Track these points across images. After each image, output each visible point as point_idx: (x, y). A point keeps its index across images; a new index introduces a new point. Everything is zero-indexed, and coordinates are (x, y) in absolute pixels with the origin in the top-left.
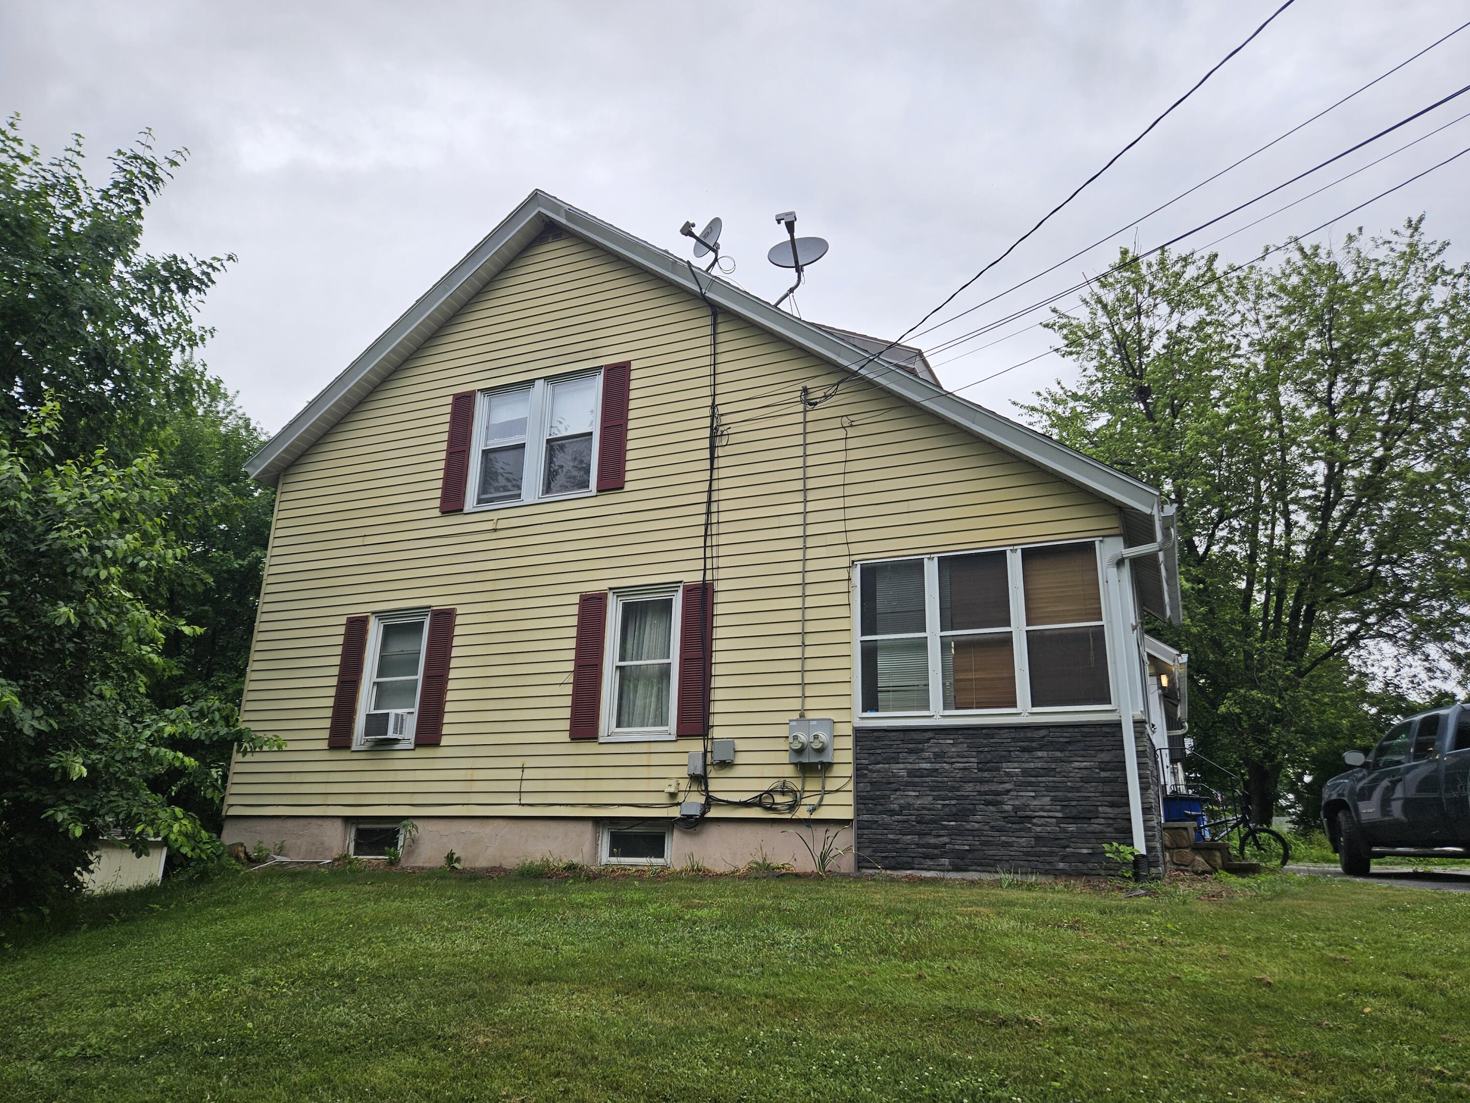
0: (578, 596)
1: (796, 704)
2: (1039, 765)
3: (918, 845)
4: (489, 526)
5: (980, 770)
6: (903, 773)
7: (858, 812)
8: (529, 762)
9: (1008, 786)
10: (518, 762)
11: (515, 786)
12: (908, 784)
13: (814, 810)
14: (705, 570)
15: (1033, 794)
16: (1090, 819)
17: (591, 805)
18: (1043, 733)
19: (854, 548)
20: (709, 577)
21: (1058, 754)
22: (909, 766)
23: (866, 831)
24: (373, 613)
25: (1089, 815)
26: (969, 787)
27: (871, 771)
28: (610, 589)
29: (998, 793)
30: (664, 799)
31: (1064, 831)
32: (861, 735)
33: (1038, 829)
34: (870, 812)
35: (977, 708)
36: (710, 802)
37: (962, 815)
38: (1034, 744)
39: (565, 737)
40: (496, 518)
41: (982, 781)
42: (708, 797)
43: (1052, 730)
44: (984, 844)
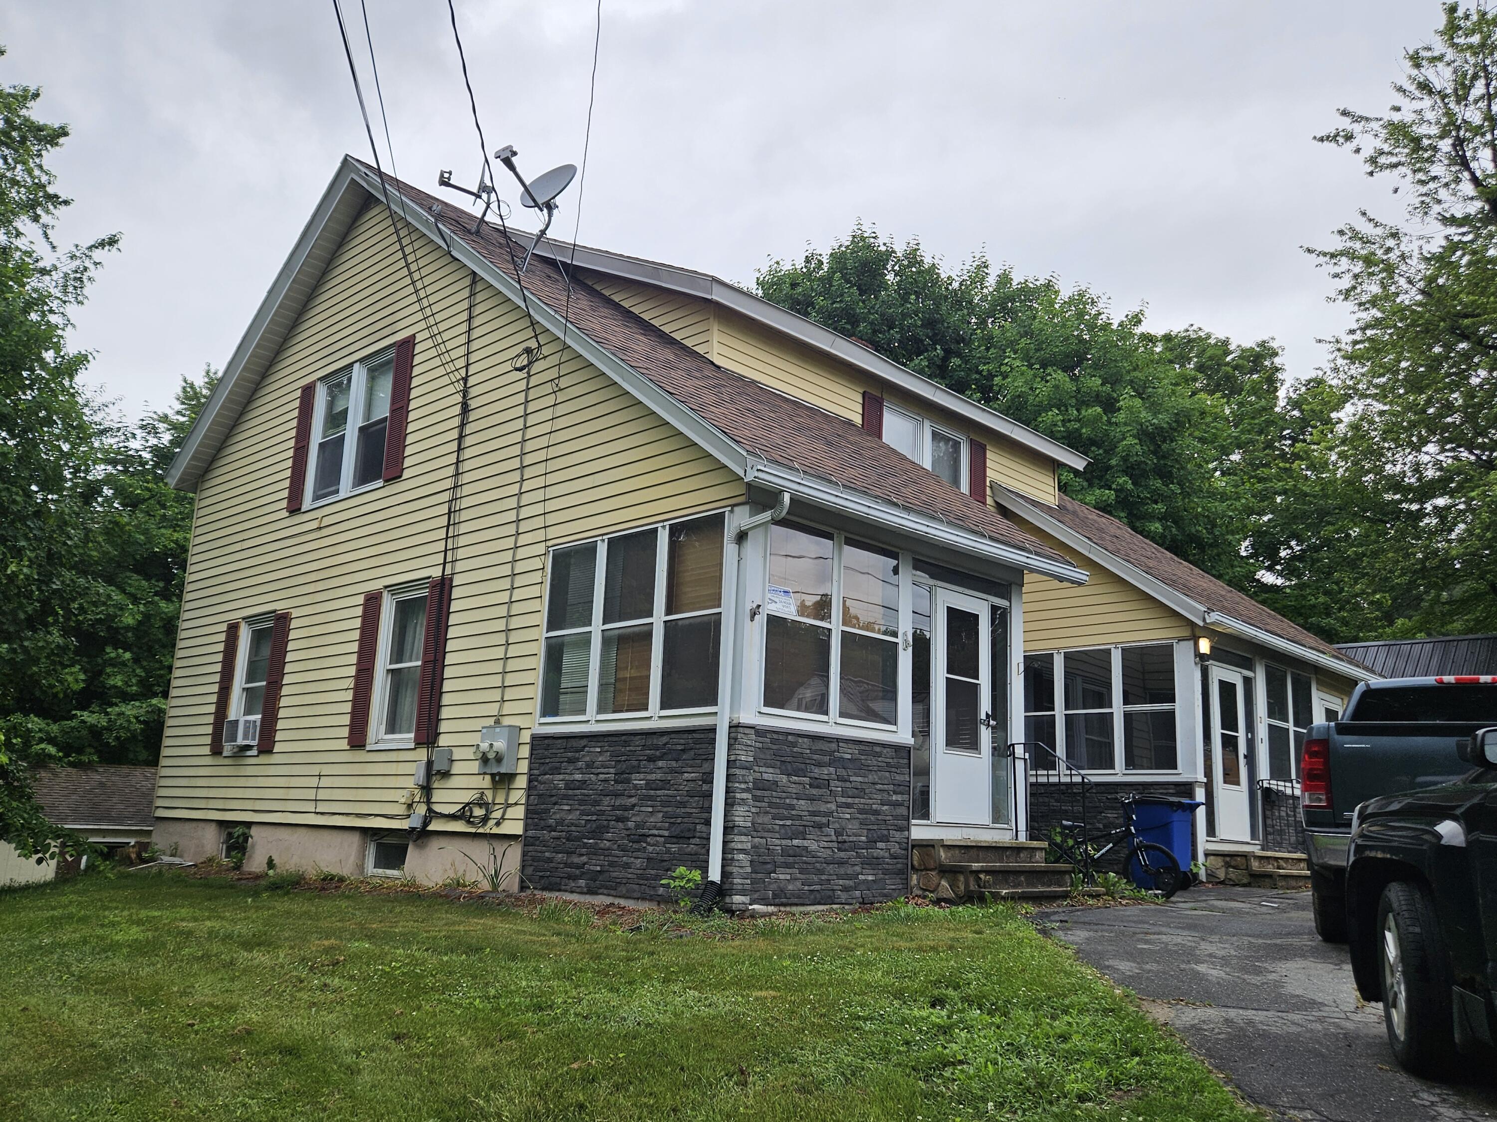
0: (363, 596)
1: (493, 709)
2: (659, 776)
3: (566, 865)
4: (314, 525)
5: (616, 781)
6: (562, 785)
7: (526, 826)
8: (326, 770)
9: (633, 800)
10: (315, 770)
11: (311, 794)
12: (566, 797)
13: (498, 824)
14: (445, 563)
15: (650, 809)
16: (689, 838)
17: (358, 815)
18: (665, 739)
19: (552, 532)
20: (448, 571)
21: (674, 764)
22: (567, 777)
23: (531, 848)
24: (244, 619)
25: (687, 835)
26: (606, 800)
27: (541, 783)
28: (386, 587)
29: (626, 808)
30: (401, 810)
31: (668, 851)
32: (538, 741)
33: (650, 849)
34: (536, 827)
35: (627, 711)
36: (431, 815)
37: (598, 832)
38: (658, 753)
39: (344, 745)
40: (320, 516)
41: (617, 795)
42: (430, 810)
43: (673, 736)
44: (612, 864)
